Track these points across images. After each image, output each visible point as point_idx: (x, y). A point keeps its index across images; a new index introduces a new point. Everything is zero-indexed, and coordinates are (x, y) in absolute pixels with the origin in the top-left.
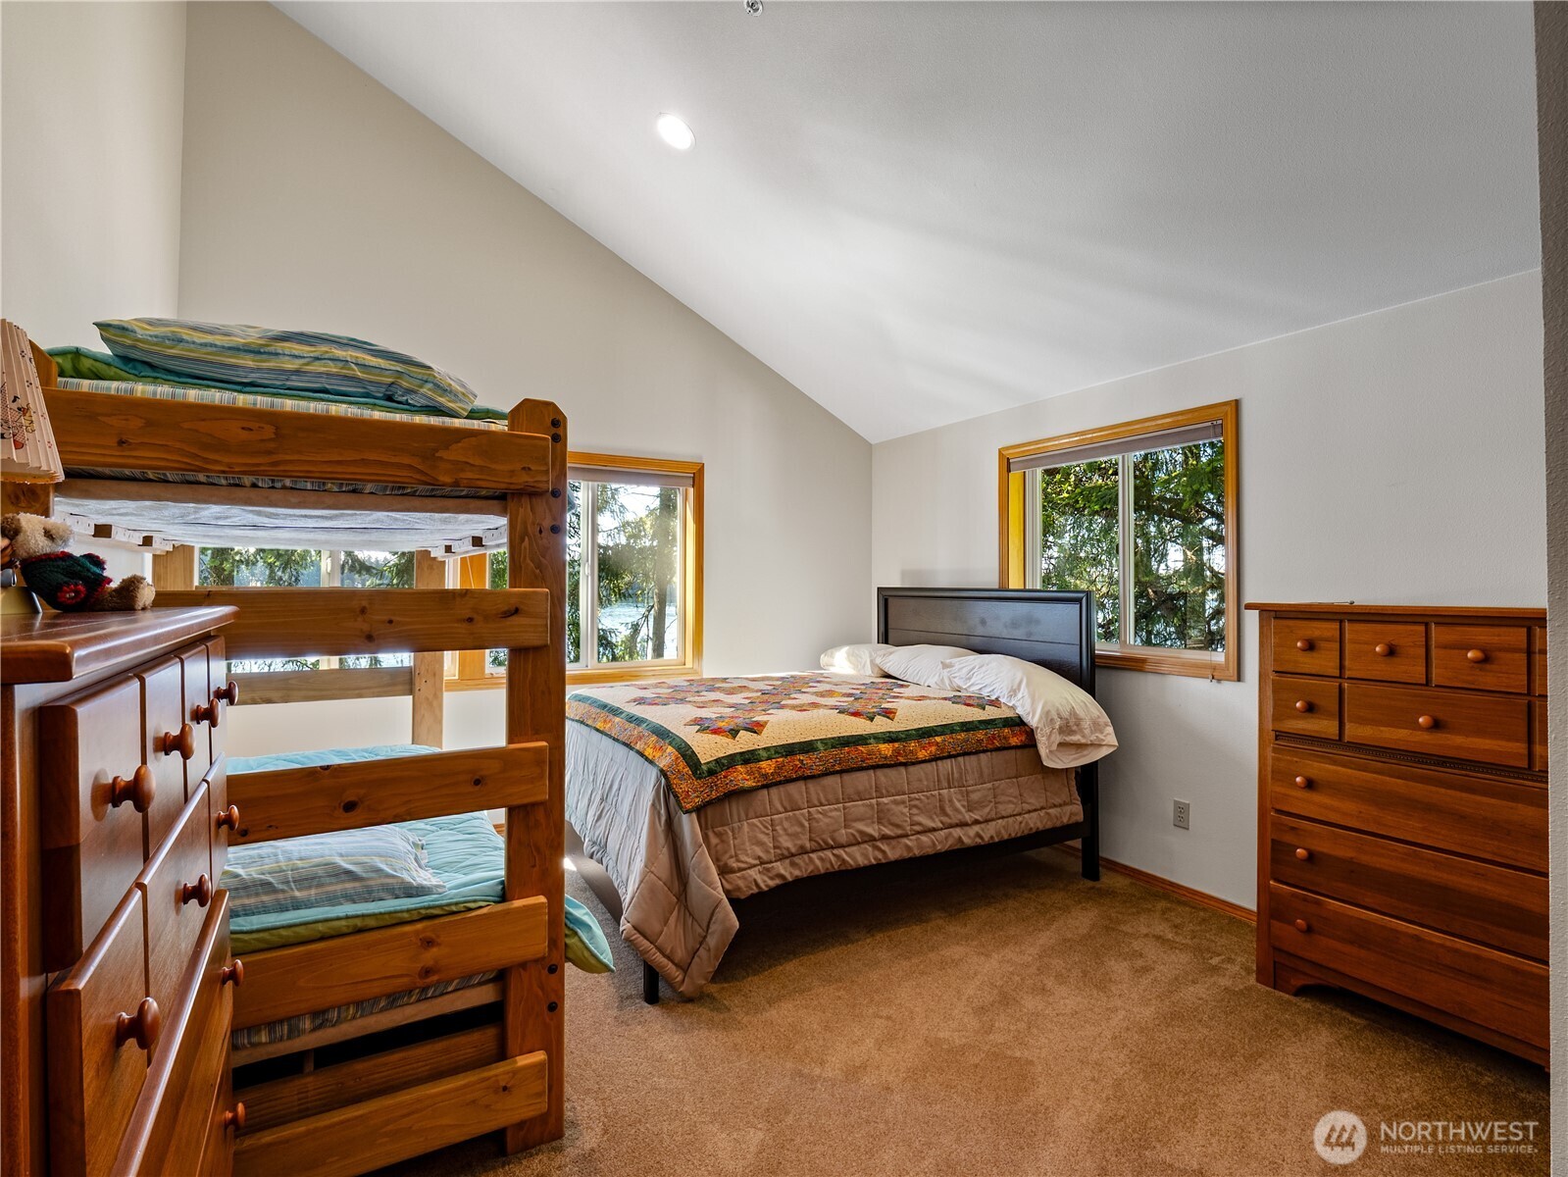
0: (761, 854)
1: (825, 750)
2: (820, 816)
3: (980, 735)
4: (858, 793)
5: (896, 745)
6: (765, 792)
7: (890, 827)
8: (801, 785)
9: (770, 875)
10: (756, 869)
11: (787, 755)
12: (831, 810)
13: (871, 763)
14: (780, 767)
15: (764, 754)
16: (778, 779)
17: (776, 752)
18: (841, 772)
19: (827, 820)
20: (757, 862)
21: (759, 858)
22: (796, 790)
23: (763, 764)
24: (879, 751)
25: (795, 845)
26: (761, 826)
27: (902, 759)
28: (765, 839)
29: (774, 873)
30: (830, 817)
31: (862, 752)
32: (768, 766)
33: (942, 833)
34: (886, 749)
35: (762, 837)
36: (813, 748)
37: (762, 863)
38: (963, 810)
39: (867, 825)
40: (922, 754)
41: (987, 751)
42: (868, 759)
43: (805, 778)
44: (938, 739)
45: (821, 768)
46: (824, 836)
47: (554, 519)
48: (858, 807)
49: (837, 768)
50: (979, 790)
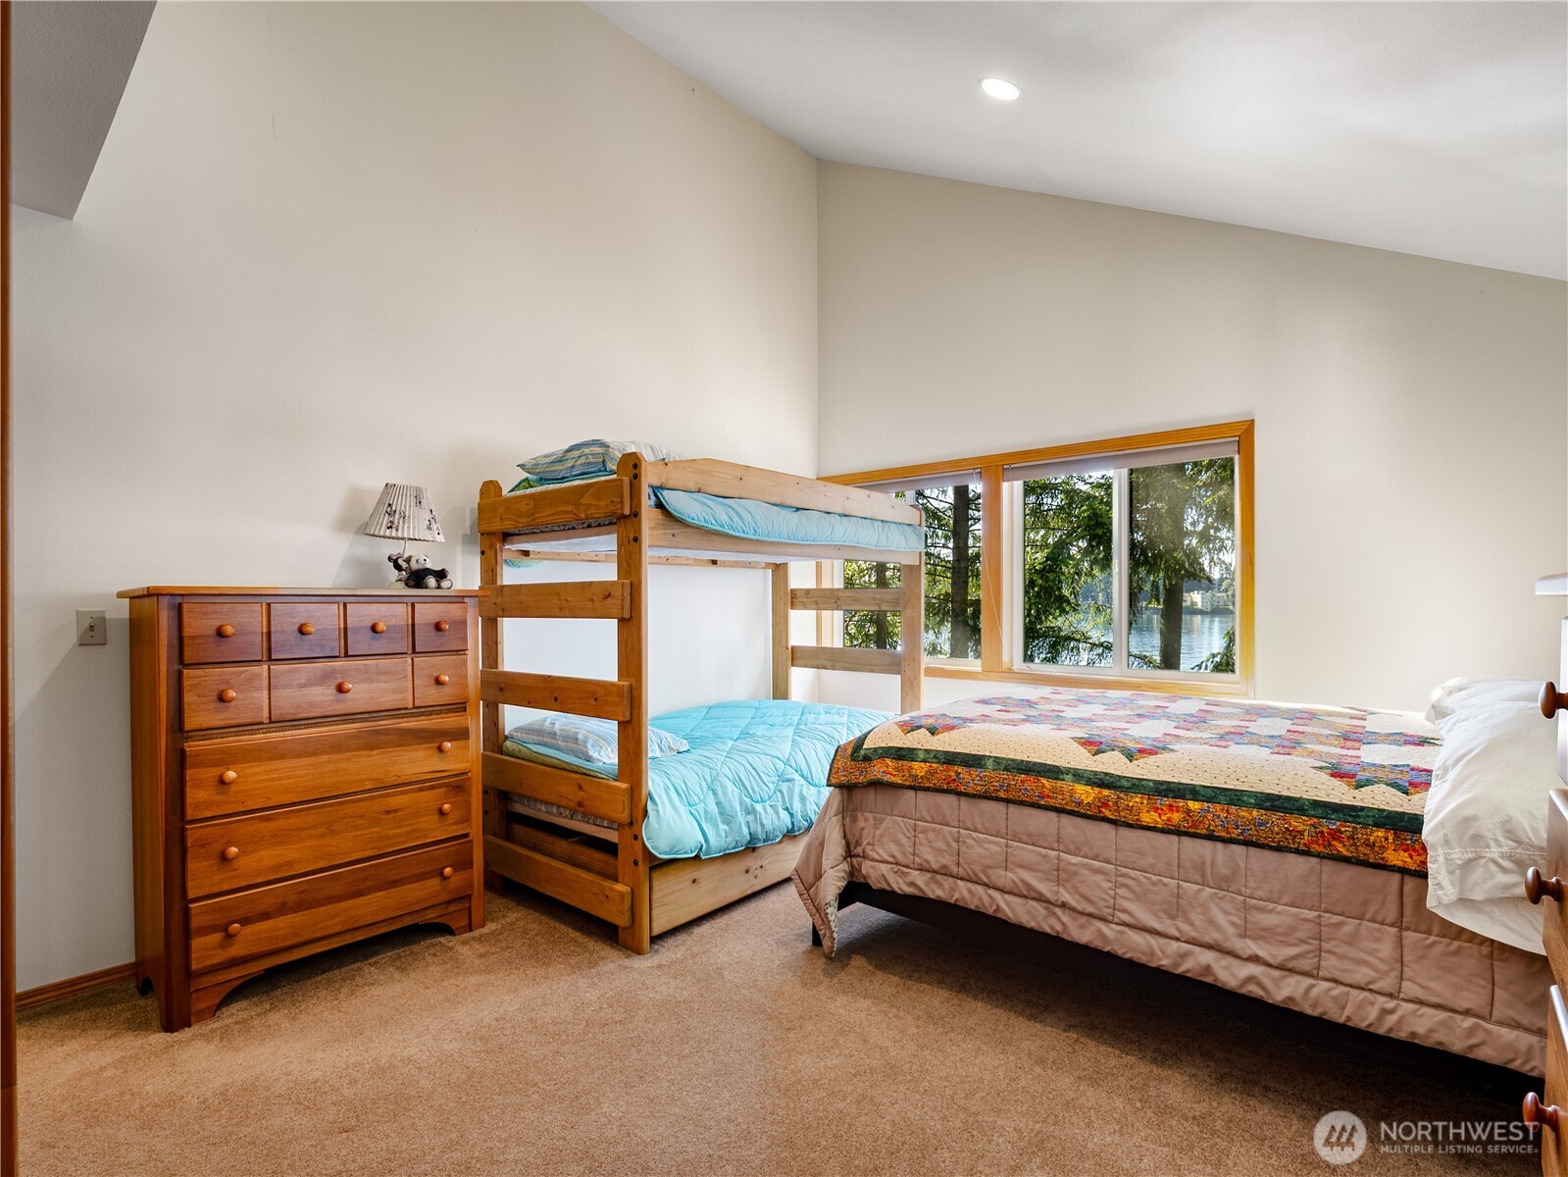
0: (897, 854)
1: (994, 770)
2: (973, 842)
3: (1298, 823)
4: (1030, 835)
5: (1106, 792)
6: (911, 793)
7: (1077, 897)
8: (952, 799)
9: (906, 880)
10: (890, 866)
11: (944, 763)
12: (991, 842)
13: (1052, 802)
14: (932, 773)
15: (922, 755)
16: (927, 785)
17: (935, 757)
18: (1008, 801)
19: (979, 850)
20: (892, 860)
21: (893, 856)
22: (947, 802)
23: (916, 765)
24: (1072, 792)
25: (938, 862)
26: (903, 827)
27: (1107, 813)
28: (904, 841)
29: (909, 879)
30: (985, 848)
31: (1043, 786)
32: (919, 768)
33: (1175, 945)
34: (1086, 793)
35: (902, 837)
36: (980, 764)
37: (897, 864)
38: (1230, 930)
39: (1041, 880)
40: (1148, 818)
41: (1307, 853)
42: (1049, 797)
43: (959, 794)
44: (1194, 805)
45: (979, 788)
46: (973, 867)
47: (635, 533)
48: (1027, 852)
49: (1002, 794)
50: (1279, 913)
